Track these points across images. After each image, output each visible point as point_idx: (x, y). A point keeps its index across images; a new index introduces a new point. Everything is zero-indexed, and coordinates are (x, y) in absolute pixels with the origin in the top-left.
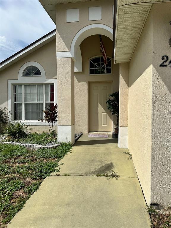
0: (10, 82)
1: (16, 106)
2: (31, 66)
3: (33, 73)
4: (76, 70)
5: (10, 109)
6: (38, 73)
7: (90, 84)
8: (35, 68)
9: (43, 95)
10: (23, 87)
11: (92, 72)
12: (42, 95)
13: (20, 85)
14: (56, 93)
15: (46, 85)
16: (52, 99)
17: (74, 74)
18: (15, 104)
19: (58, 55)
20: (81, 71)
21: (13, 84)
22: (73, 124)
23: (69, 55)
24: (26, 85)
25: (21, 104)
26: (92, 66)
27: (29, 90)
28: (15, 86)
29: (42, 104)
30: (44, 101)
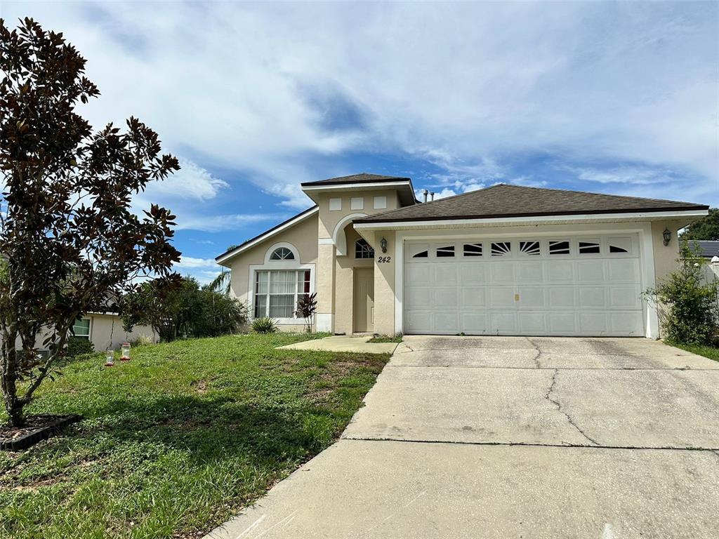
0: (253, 268)
1: (258, 300)
2: (281, 248)
3: (284, 256)
4: (338, 253)
5: (250, 304)
6: (291, 257)
7: (356, 270)
8: (286, 251)
9: (295, 284)
10: (269, 273)
11: (358, 256)
12: (293, 285)
13: (266, 272)
14: (312, 282)
15: (300, 271)
16: (307, 289)
17: (336, 258)
18: (257, 296)
19: (320, 241)
20: (345, 254)
21: (255, 270)
22: (333, 313)
23: (332, 242)
24: (273, 272)
25: (265, 297)
26: (358, 248)
27: (277, 278)
28: (258, 273)
29: (292, 296)
30: (297, 292)
